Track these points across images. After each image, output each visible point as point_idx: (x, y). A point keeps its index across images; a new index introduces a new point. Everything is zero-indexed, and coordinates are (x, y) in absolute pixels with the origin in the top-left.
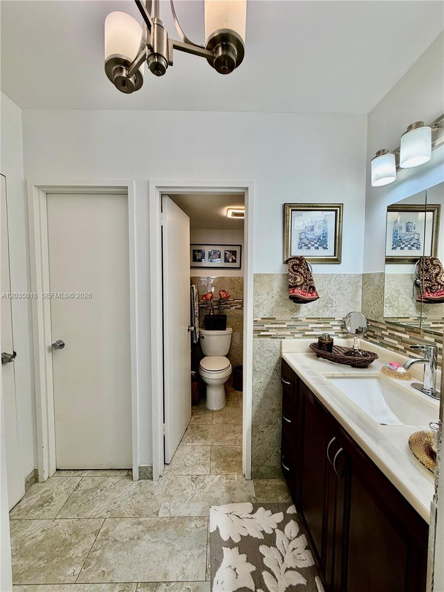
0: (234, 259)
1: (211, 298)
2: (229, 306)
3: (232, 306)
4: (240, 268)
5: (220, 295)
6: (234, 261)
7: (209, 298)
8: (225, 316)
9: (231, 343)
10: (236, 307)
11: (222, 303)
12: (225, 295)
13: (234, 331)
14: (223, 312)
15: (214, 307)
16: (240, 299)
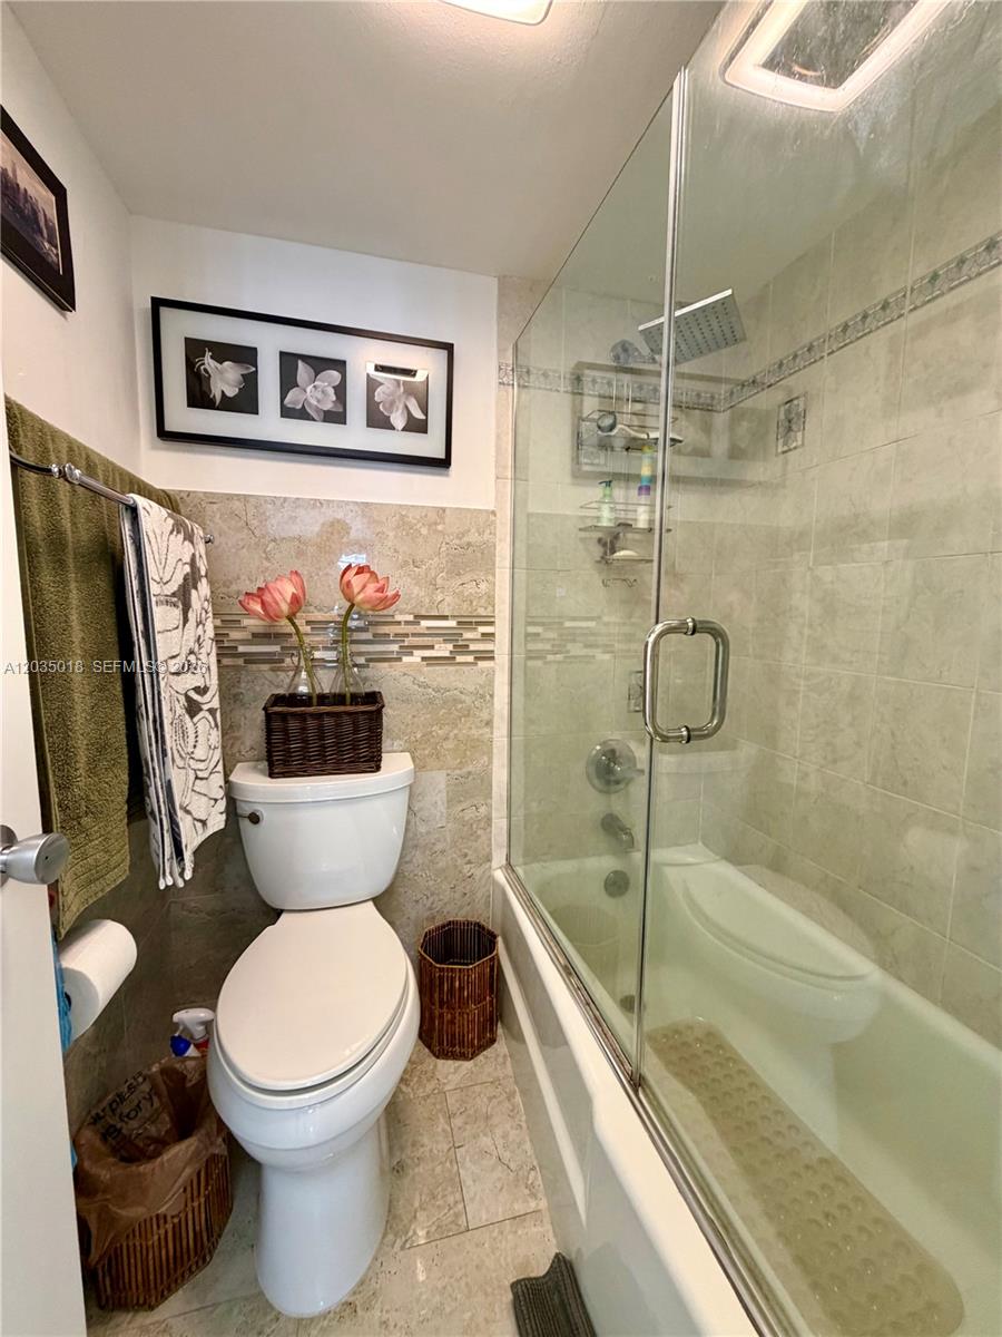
0: (419, 415)
1: (296, 602)
2: (395, 647)
3: (409, 650)
4: (443, 463)
5: (346, 588)
6: (417, 426)
7: (285, 608)
8: (374, 698)
9: (408, 822)
10: (427, 653)
11: (356, 636)
12: (371, 588)
13: (420, 766)
14: (365, 680)
15: (317, 655)
16: (445, 618)
